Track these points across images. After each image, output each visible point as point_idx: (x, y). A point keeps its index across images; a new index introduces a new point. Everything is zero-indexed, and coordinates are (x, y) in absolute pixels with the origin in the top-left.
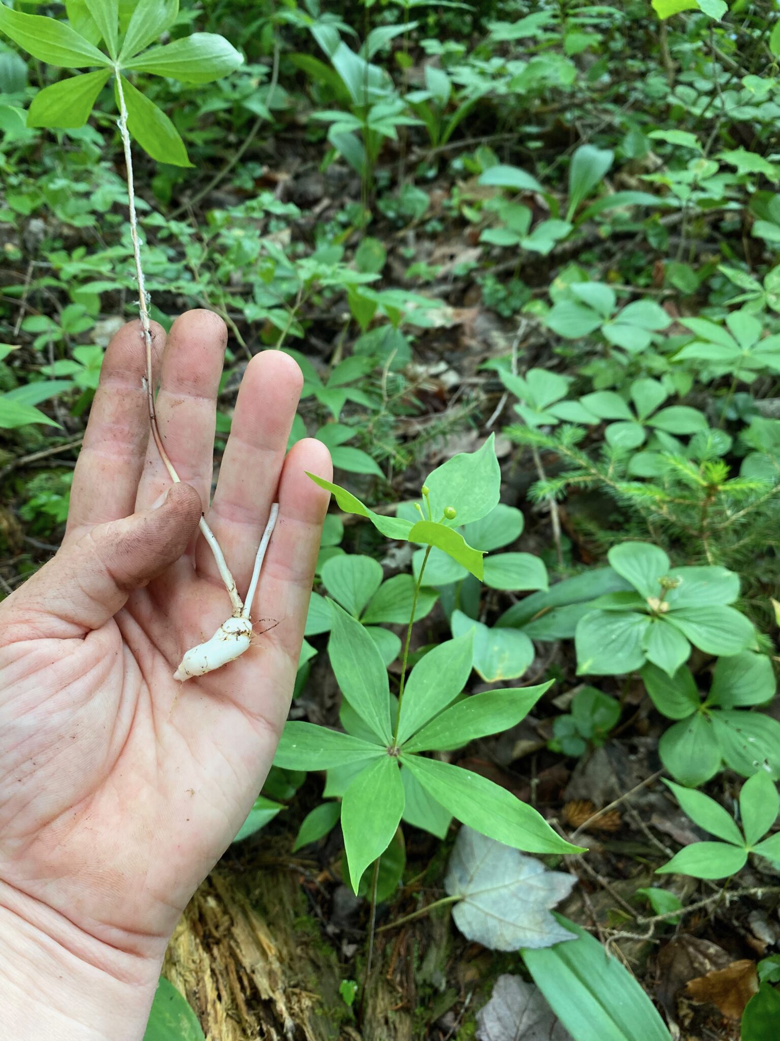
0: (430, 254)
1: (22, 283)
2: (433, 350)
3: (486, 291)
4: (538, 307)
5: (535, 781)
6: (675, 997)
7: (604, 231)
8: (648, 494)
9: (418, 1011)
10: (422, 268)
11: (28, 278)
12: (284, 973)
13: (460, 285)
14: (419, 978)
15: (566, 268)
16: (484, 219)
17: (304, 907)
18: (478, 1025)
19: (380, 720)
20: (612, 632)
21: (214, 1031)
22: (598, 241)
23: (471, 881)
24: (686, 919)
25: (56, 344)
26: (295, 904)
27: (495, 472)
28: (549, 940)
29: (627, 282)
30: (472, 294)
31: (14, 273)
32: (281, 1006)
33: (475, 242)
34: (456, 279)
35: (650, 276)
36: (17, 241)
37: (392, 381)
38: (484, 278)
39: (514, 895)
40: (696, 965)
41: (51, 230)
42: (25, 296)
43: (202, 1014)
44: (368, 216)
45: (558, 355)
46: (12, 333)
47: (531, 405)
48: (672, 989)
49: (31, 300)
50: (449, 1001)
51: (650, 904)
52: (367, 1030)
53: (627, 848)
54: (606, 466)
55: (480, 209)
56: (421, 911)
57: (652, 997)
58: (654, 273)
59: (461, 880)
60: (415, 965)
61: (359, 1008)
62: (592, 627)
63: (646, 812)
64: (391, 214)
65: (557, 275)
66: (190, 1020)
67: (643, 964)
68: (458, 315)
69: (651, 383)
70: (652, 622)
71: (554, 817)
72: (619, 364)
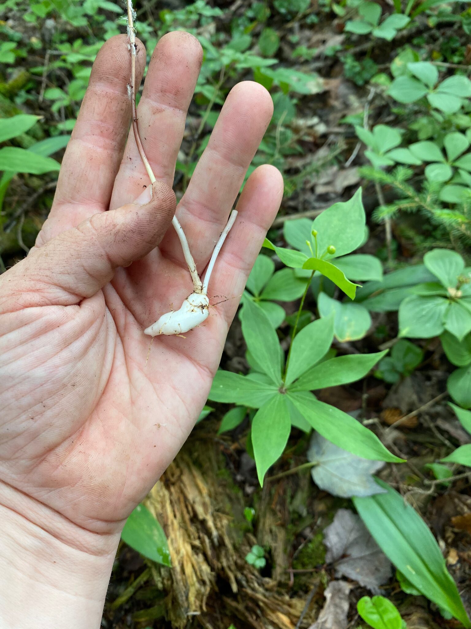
0: (309, 40)
1: (43, 64)
2: (309, 108)
3: (347, 67)
4: (382, 79)
5: (365, 396)
6: (444, 526)
7: (432, 22)
8: (453, 218)
9: (290, 526)
10: (303, 51)
11: (46, 61)
12: (212, 503)
13: (329, 62)
14: (291, 508)
15: (404, 50)
16: (348, 13)
17: (223, 465)
18: (324, 536)
19: (274, 371)
20: (423, 310)
21: (172, 535)
22: (427, 28)
23: (323, 454)
24: (454, 483)
25: (66, 108)
26: (218, 462)
27: (361, 217)
28: (370, 492)
29: (445, 60)
30: (337, 69)
31: (37, 58)
32: (210, 524)
33: (340, 30)
34: (326, 58)
35: (462, 55)
36: (38, 35)
37: (282, 134)
38: (345, 57)
39: (350, 464)
40: (459, 509)
41: (59, 27)
42: (45, 74)
43: (165, 527)
44: (268, 12)
45: (394, 114)
46: (37, 100)
47: (375, 150)
48: (442, 521)
49: (49, 77)
50: (308, 522)
51: (433, 472)
52: (260, 536)
53: (421, 438)
54: (424, 196)
55: (345, 6)
56: (293, 470)
57: (430, 525)
58: (465, 53)
59: (318, 453)
60: (288, 500)
61: (255, 523)
62: (410, 306)
63: (434, 417)
64: (283, 11)
65: (397, 55)
66: (158, 530)
67: (426, 506)
68: (327, 84)
69: (458, 135)
70: (450, 304)
71: (376, 417)
72: (437, 121)
